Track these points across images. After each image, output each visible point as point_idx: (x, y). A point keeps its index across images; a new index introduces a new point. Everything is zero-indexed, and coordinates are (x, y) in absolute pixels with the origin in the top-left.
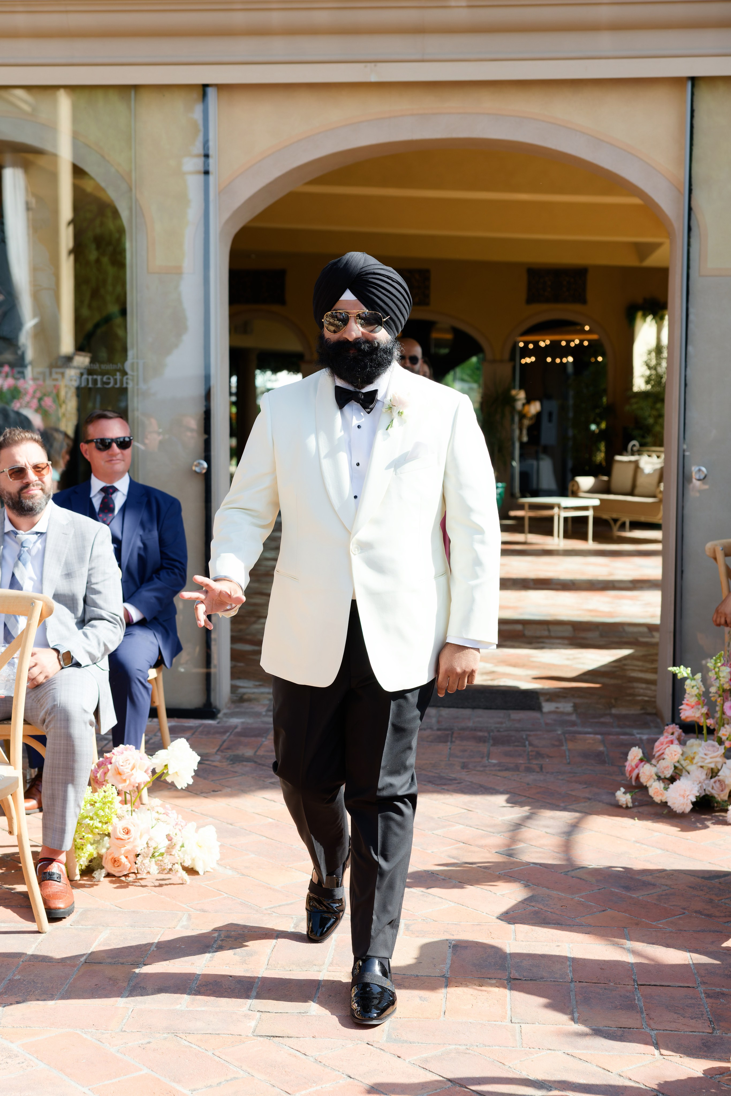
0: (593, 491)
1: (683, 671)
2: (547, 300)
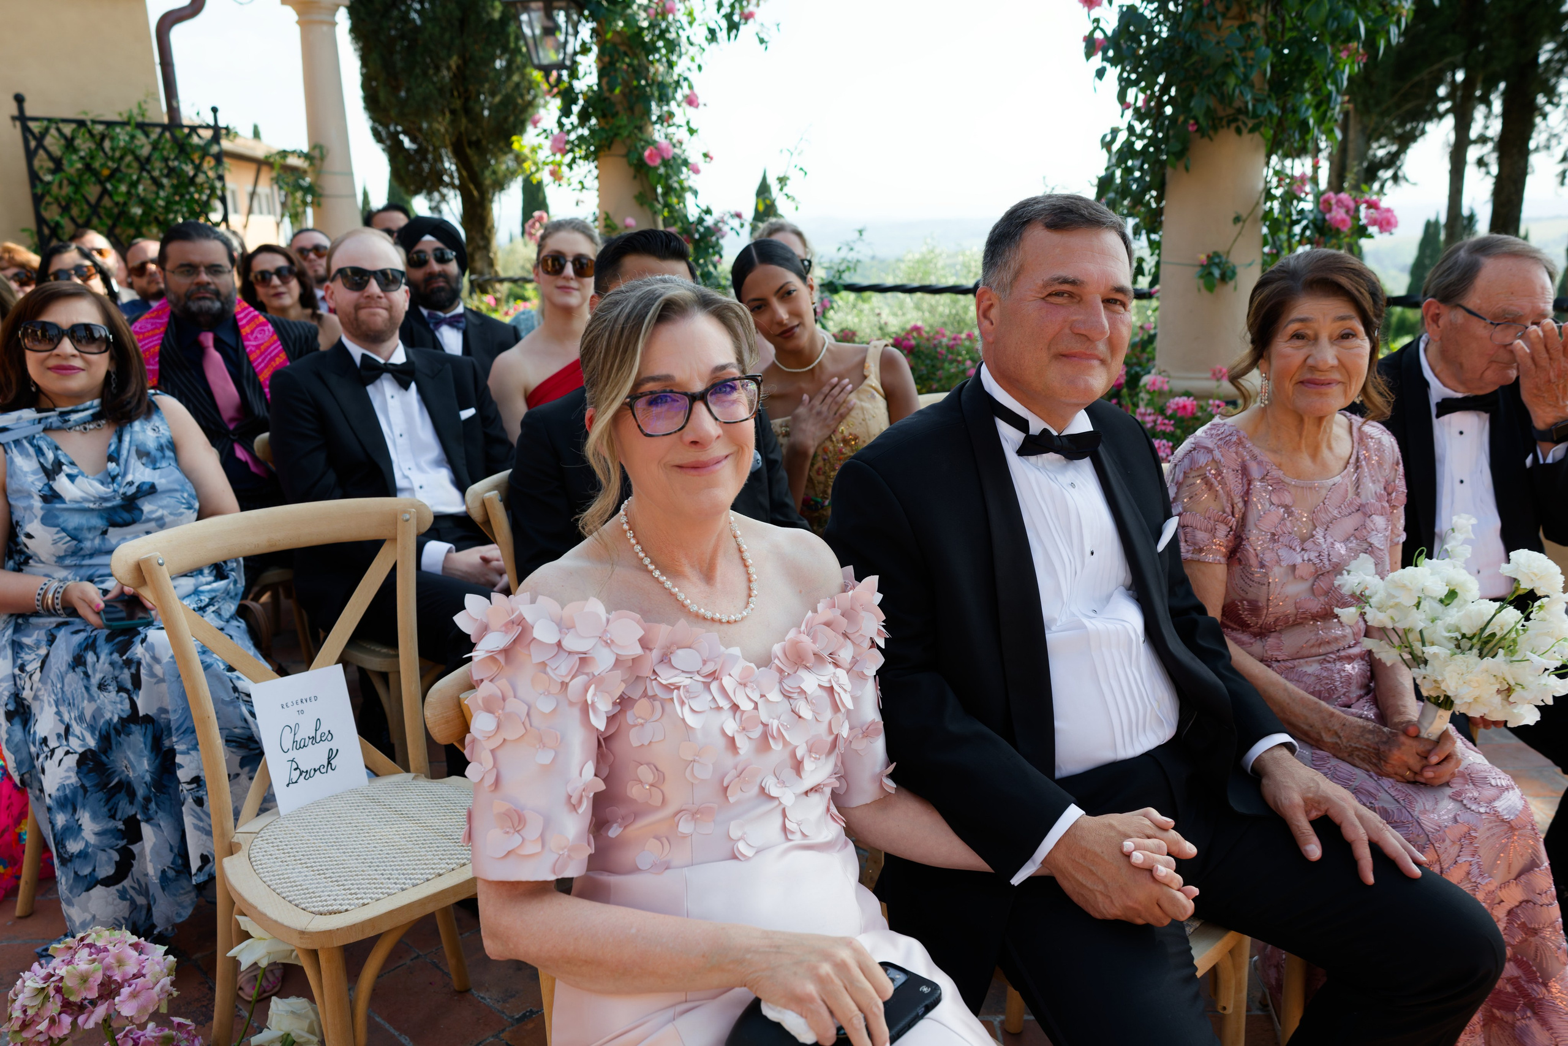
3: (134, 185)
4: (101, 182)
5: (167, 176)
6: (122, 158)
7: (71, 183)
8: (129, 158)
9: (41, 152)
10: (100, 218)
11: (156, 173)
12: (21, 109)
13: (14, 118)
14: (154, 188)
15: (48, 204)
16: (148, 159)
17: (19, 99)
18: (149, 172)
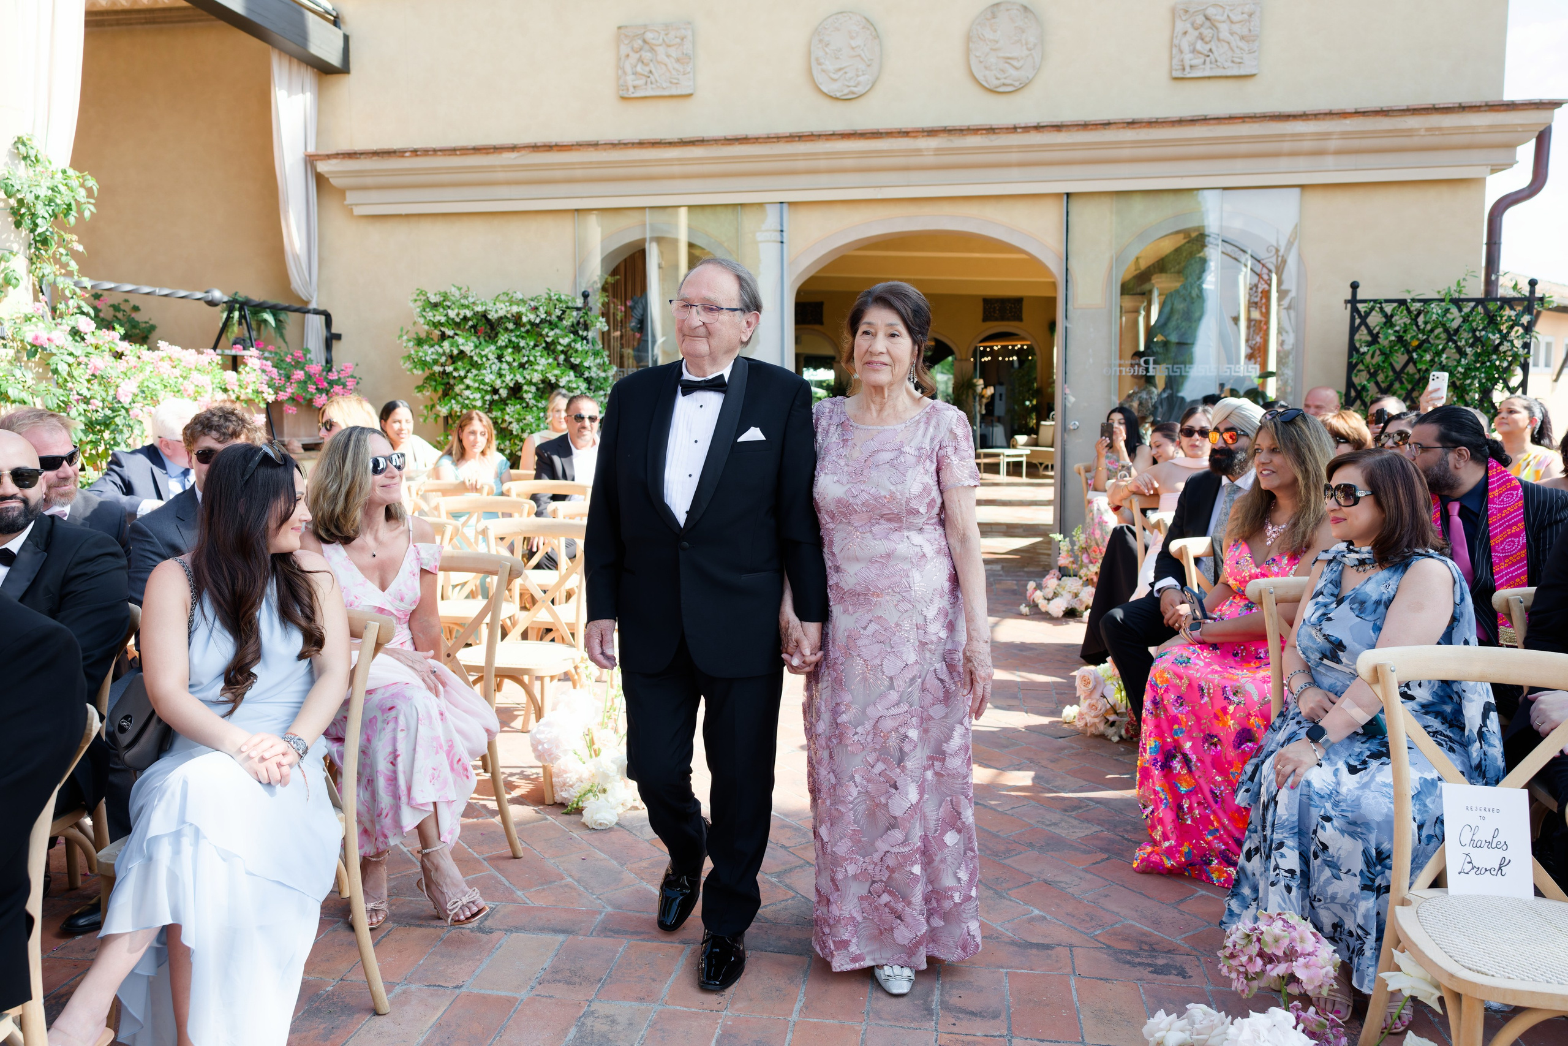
0: (1026, 445)
1: (1058, 537)
2: (996, 320)
3: (1439, 354)
4: (1409, 352)
5: (1472, 346)
6: (1432, 331)
7: (1382, 353)
8: (1439, 330)
9: (1363, 328)
10: (1402, 383)
11: (1461, 343)
12: (1354, 294)
13: (1347, 302)
14: (1457, 356)
15: (1360, 371)
16: (1457, 331)
17: (1355, 286)
18: (1455, 342)
